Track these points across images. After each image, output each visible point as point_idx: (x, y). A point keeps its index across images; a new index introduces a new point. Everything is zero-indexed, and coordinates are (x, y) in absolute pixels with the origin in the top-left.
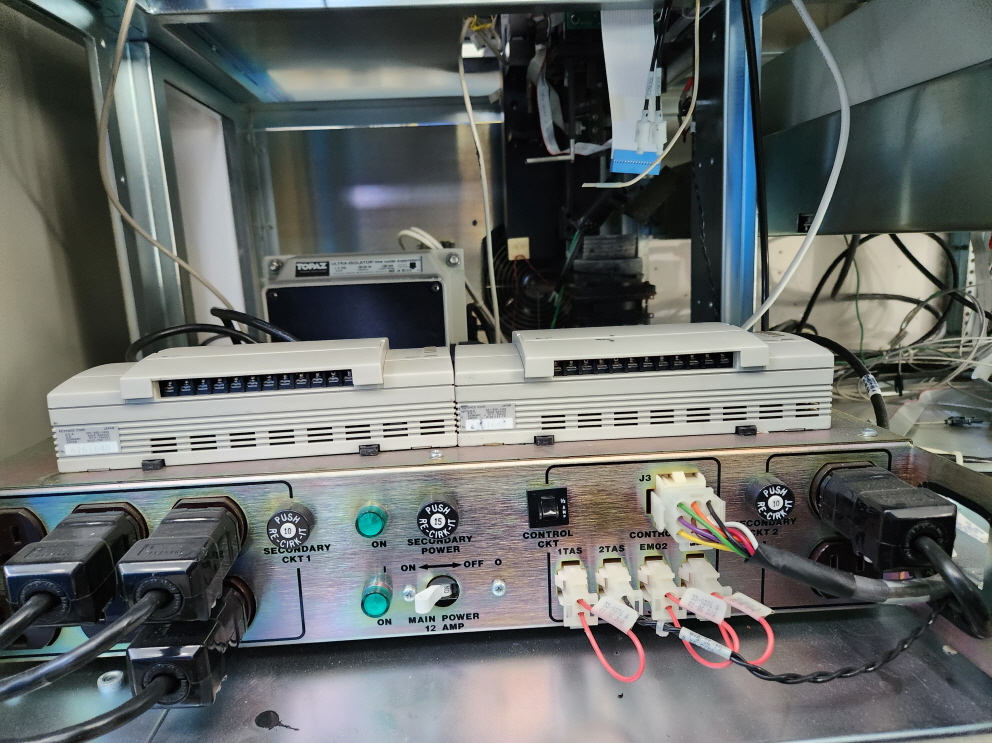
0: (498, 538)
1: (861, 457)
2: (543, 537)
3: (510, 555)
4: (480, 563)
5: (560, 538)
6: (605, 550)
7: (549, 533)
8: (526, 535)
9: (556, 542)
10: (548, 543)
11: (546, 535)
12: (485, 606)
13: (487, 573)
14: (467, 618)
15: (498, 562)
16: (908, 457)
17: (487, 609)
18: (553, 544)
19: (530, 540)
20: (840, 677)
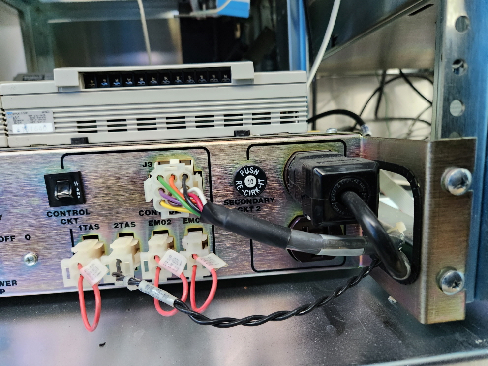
0: (25, 217)
1: (323, 146)
2: (65, 215)
3: (38, 231)
4: (12, 238)
5: (79, 216)
6: (119, 226)
7: (69, 212)
8: (50, 214)
9: (76, 219)
10: (69, 221)
11: (67, 214)
12: (21, 275)
13: (19, 247)
14: (7, 285)
15: (28, 237)
16: (359, 146)
17: (23, 278)
18: (74, 221)
19: (54, 218)
20: (297, 314)
